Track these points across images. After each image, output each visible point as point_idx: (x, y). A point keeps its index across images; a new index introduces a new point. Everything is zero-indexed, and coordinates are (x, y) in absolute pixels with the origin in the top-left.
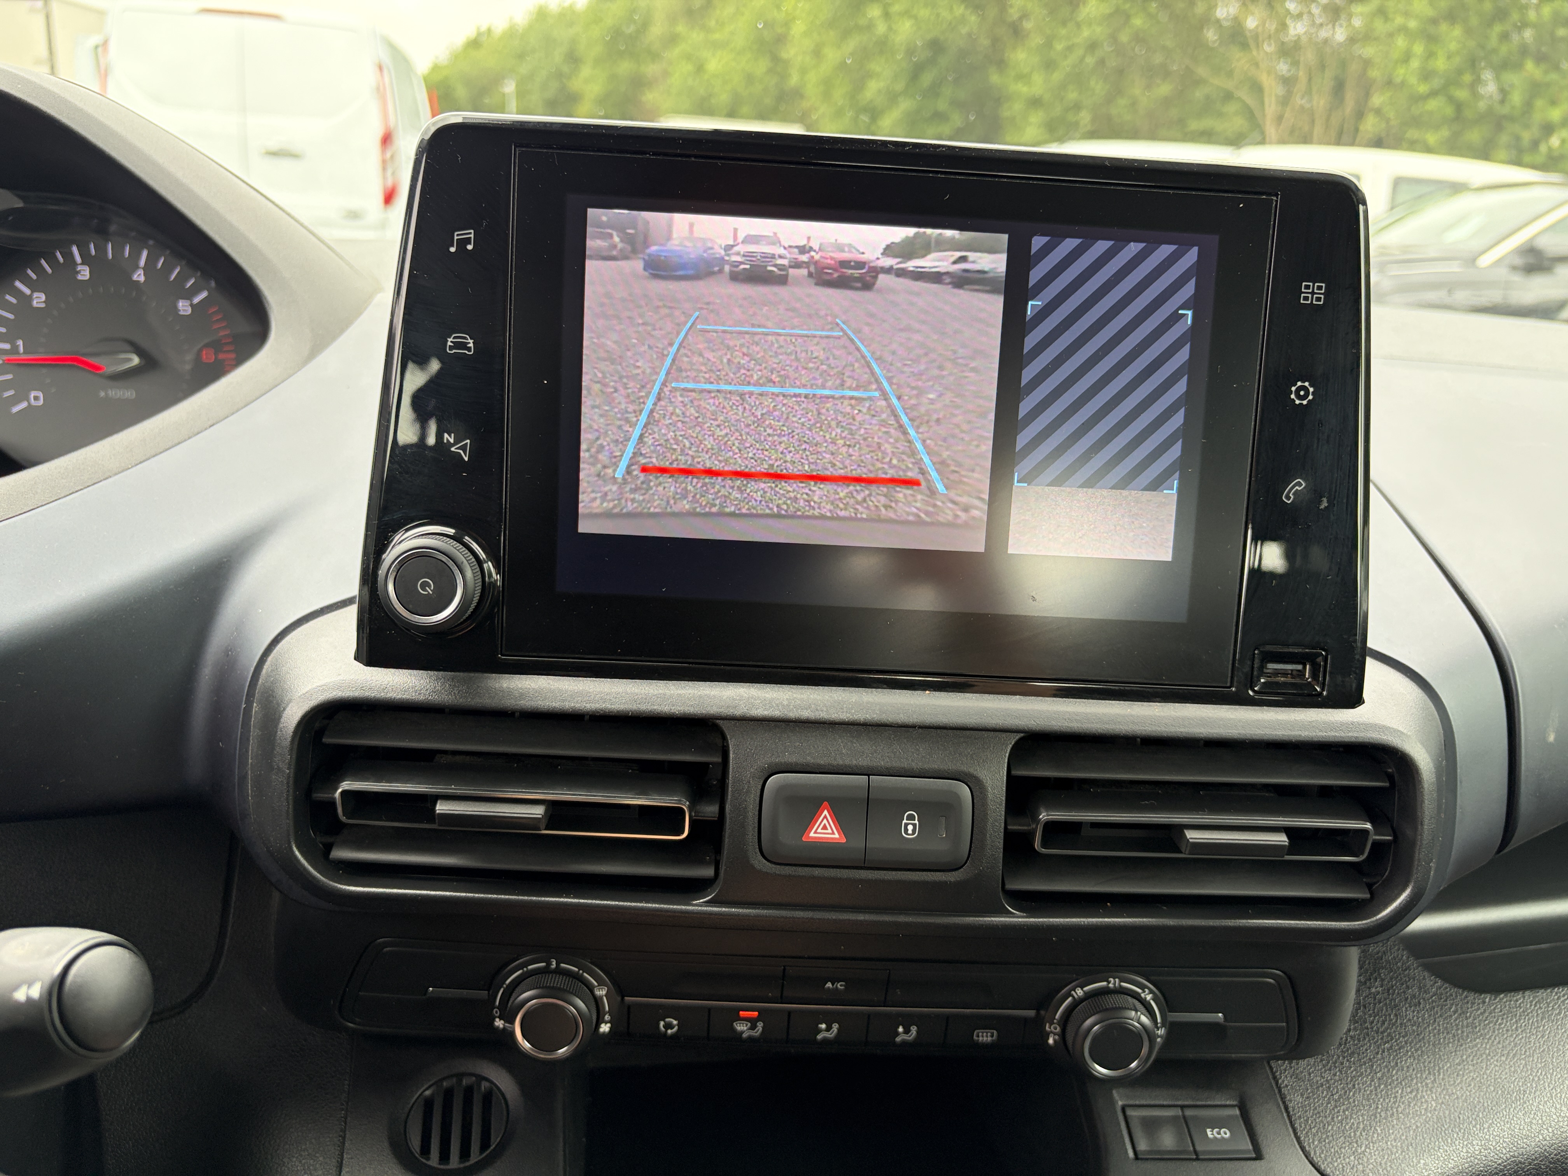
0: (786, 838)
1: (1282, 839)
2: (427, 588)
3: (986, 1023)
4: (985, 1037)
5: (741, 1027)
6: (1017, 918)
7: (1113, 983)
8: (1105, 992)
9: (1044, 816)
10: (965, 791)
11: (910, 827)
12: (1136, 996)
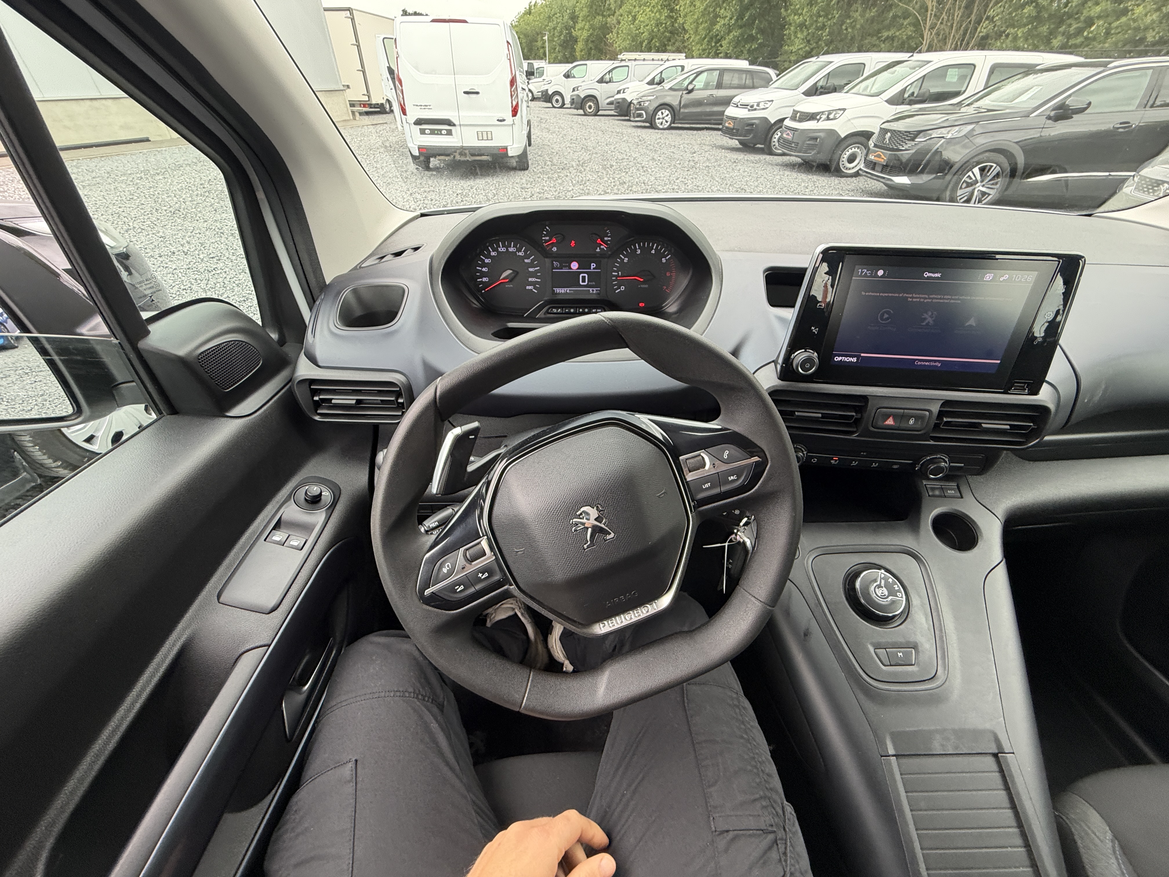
0: (880, 423)
1: (1008, 427)
2: (808, 366)
3: (896, 463)
4: (895, 467)
5: (833, 462)
6: (932, 442)
7: (938, 456)
8: (936, 458)
9: (945, 419)
10: (927, 413)
11: (911, 422)
12: (944, 459)
